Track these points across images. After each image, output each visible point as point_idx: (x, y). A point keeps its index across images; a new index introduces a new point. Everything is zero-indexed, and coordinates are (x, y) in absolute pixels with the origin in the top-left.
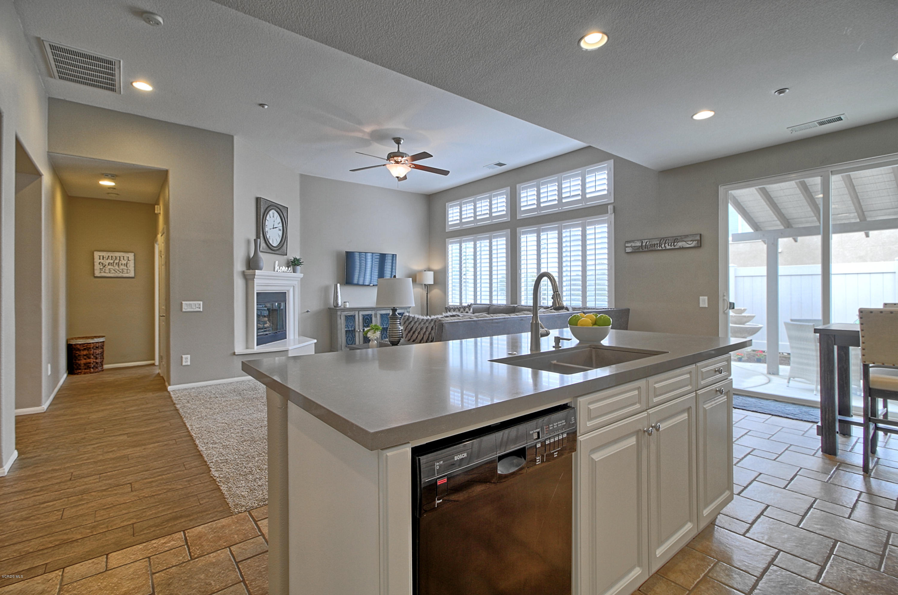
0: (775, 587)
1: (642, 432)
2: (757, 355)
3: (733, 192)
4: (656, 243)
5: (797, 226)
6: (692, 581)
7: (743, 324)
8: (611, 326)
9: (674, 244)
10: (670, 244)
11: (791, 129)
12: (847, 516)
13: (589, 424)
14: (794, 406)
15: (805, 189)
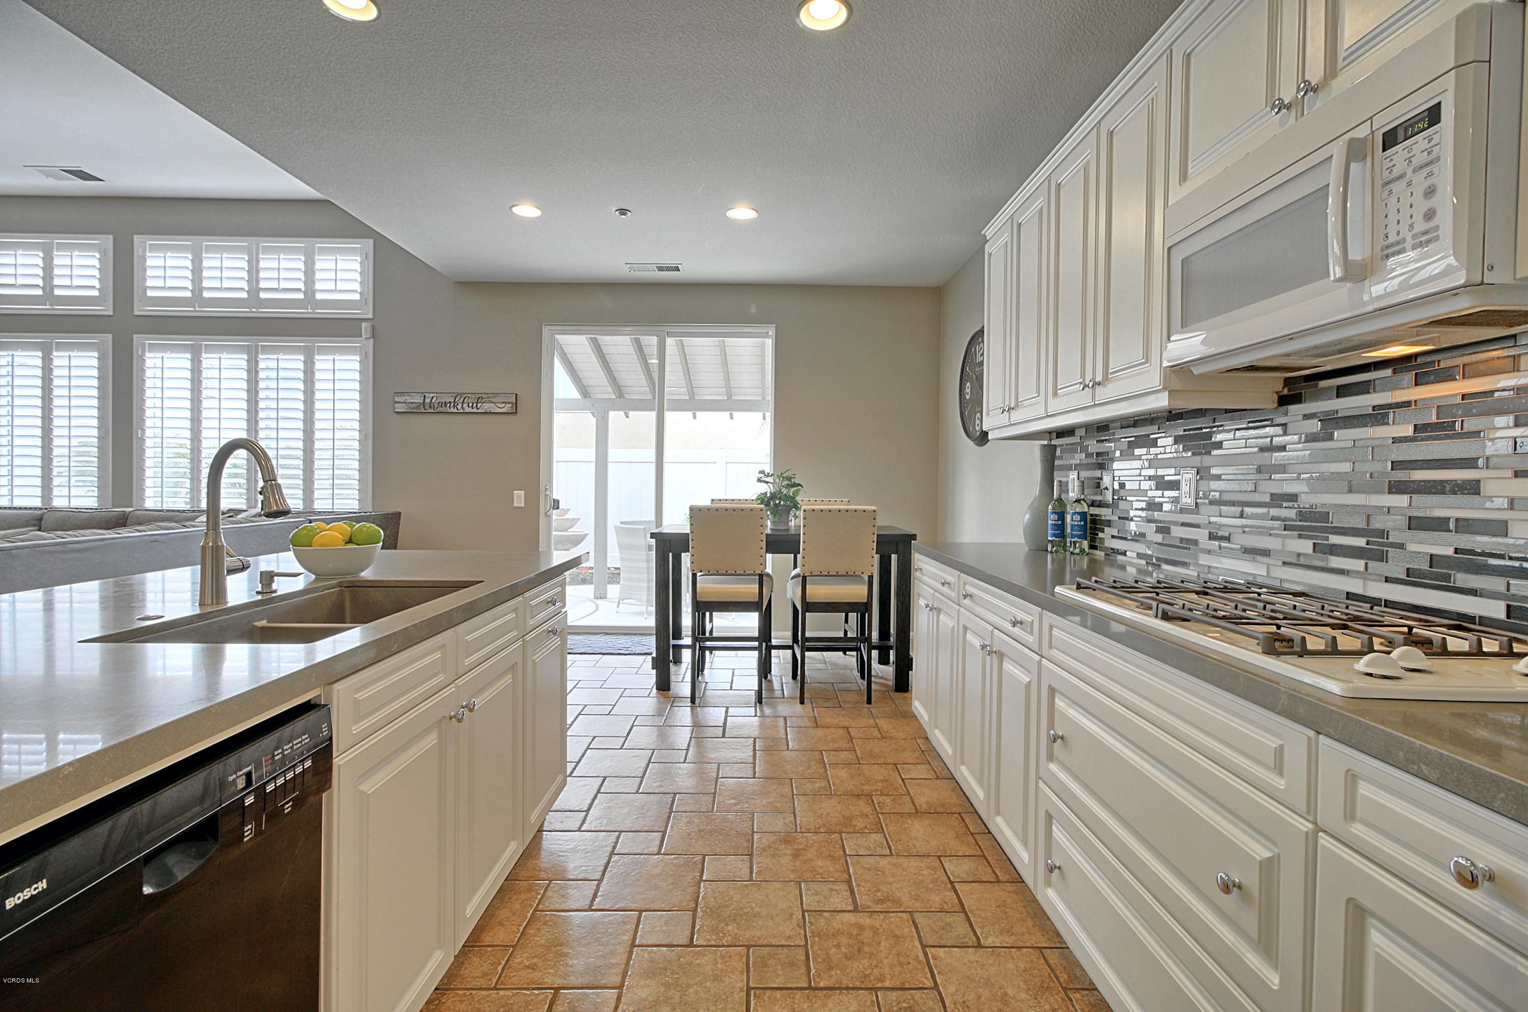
0: (617, 883)
1: (448, 719)
2: (582, 574)
3: (562, 339)
4: (448, 401)
5: (599, 396)
6: (516, 930)
7: (566, 530)
8: (381, 543)
9: (477, 406)
10: (470, 405)
11: (629, 265)
12: (682, 760)
13: (355, 730)
14: (626, 637)
15: (640, 348)
